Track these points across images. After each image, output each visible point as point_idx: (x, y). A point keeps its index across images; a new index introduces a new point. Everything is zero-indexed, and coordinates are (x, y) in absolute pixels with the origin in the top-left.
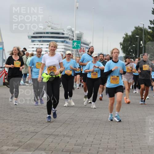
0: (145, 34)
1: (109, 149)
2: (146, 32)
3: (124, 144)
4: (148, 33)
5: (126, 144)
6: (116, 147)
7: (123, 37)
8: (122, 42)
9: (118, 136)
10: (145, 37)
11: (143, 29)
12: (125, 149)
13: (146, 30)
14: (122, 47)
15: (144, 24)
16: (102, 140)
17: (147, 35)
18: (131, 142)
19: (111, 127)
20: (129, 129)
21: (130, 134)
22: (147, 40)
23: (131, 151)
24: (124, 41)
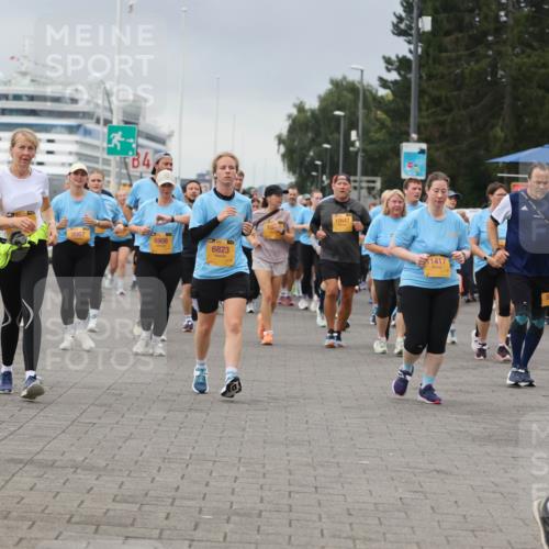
0: (366, 106)
1: (238, 514)
2: (370, 99)
3: (290, 496)
4: (379, 102)
5: (297, 496)
6: (261, 506)
7: (290, 116)
8: (285, 132)
9: (267, 467)
10: (367, 116)
11: (359, 86)
12: (294, 515)
13: (371, 93)
14: (282, 149)
15: (362, 71)
16: (211, 483)
17: (373, 109)
18: (316, 488)
19: (243, 436)
20: (309, 442)
21: (310, 461)
22: (373, 128)
23: (314, 521)
24: (292, 130)
